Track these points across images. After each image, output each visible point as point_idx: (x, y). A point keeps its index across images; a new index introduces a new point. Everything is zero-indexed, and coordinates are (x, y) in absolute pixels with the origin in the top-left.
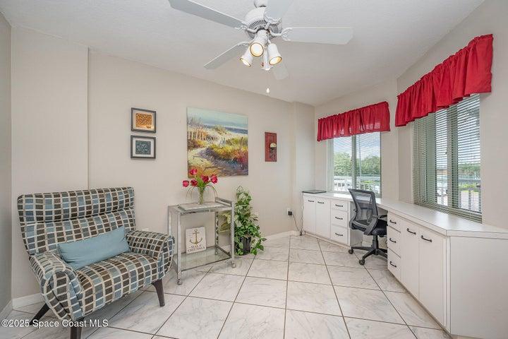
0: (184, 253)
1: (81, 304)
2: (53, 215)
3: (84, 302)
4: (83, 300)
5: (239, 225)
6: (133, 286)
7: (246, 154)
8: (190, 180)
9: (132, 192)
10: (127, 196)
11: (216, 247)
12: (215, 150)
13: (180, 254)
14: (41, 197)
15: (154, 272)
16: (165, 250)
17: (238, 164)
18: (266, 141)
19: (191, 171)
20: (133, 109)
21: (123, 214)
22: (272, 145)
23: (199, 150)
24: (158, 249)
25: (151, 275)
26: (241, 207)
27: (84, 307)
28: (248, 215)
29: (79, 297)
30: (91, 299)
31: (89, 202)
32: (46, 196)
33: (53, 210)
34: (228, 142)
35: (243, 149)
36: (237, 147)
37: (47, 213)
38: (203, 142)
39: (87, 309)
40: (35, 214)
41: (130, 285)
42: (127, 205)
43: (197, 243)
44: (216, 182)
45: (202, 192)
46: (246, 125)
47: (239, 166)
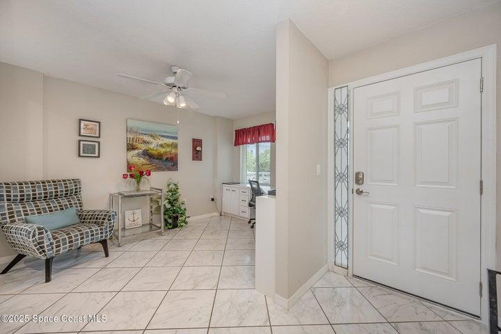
0: (124, 229)
1: (52, 248)
2: (19, 198)
3: (54, 247)
4: (54, 246)
5: (168, 206)
6: (87, 241)
7: (176, 155)
8: (129, 174)
9: (79, 182)
10: (76, 185)
11: (151, 224)
12: (150, 151)
13: (120, 230)
14: (8, 184)
15: (102, 233)
16: (109, 220)
17: (169, 162)
18: (193, 145)
19: (130, 167)
20: (80, 120)
21: (73, 198)
22: (198, 149)
23: (136, 151)
24: (104, 219)
25: (100, 235)
26: (170, 194)
27: (55, 249)
28: (176, 200)
29: (51, 244)
30: (59, 246)
31: (46, 189)
32: (13, 184)
33: (19, 194)
34: (161, 146)
35: (173, 151)
36: (168, 150)
37: (14, 196)
38: (140, 146)
39: (57, 251)
40: (5, 196)
41: (85, 239)
42: (76, 192)
43: (134, 221)
44: (149, 175)
45: (138, 183)
46: (177, 133)
47: (170, 164)
